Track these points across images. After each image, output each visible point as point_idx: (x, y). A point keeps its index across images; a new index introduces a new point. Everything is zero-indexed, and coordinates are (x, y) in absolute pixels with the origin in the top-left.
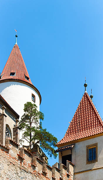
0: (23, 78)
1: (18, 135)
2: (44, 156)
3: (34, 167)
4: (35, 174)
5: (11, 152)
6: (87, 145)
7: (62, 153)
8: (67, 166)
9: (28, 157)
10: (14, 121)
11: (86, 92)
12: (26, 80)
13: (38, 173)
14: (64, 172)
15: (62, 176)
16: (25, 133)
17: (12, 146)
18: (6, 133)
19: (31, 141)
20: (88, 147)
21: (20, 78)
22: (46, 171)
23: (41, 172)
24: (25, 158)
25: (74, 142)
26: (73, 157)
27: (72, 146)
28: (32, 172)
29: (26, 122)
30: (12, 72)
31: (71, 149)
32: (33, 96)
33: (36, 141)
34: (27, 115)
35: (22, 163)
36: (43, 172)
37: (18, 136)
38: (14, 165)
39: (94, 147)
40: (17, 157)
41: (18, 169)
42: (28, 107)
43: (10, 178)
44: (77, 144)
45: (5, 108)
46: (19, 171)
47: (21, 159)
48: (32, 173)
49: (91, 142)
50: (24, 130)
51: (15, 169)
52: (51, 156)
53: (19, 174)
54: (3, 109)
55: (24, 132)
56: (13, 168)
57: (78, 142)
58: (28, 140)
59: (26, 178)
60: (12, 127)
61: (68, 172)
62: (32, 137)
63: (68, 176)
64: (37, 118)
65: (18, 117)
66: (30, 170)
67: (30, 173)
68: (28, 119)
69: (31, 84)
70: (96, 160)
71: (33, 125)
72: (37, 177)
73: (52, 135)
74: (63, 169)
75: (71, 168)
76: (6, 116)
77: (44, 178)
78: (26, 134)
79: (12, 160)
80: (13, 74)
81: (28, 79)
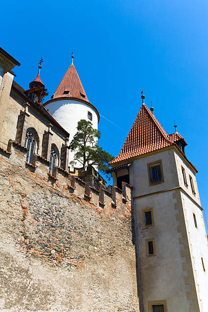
0: (78, 96)
1: (67, 155)
2: (101, 180)
3: (71, 190)
4: (74, 199)
5: (38, 170)
6: (148, 162)
7: (116, 174)
8: (123, 189)
9: (63, 177)
10: (63, 139)
11: (144, 104)
12: (81, 98)
13: (78, 198)
14: (118, 196)
15: (115, 202)
16: (78, 153)
17: (40, 163)
18: (52, 153)
19: (85, 162)
20: (149, 165)
21: (75, 96)
22: (90, 195)
23: (82, 196)
24: (58, 179)
25: (131, 160)
26: (131, 178)
27: (129, 165)
28: (69, 196)
29: (80, 141)
30: (66, 90)
31: (128, 168)
32: (90, 114)
33: (91, 162)
34: (81, 134)
35: (55, 185)
36: (85, 196)
37: (67, 157)
38: (42, 187)
39: (158, 164)
40: (47, 177)
41: (48, 192)
42: (82, 124)
43: (34, 204)
44: (135, 162)
45: (51, 126)
46: (49, 194)
47: (52, 179)
48: (68, 198)
49: (153, 159)
50: (77, 150)
51: (43, 192)
52: (109, 180)
53: (50, 199)
54: (49, 126)
55: (76, 152)
56: (41, 191)
57: (136, 159)
58: (81, 161)
59: (60, 204)
60: (59, 147)
61: (124, 196)
62: (86, 158)
63: (124, 201)
64: (92, 137)
65: (67, 135)
66: (66, 193)
67: (66, 197)
68: (82, 137)
69: (88, 101)
70: (161, 181)
71: (88, 144)
72: (77, 203)
73: (110, 154)
74: (117, 193)
75: (128, 191)
76: (52, 135)
77: (88, 205)
78: (78, 155)
79: (39, 181)
80: (67, 92)
81: (84, 96)
